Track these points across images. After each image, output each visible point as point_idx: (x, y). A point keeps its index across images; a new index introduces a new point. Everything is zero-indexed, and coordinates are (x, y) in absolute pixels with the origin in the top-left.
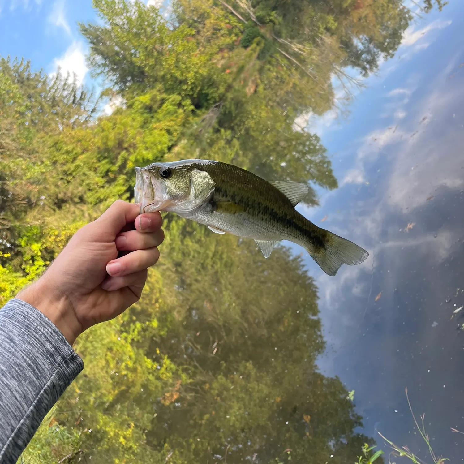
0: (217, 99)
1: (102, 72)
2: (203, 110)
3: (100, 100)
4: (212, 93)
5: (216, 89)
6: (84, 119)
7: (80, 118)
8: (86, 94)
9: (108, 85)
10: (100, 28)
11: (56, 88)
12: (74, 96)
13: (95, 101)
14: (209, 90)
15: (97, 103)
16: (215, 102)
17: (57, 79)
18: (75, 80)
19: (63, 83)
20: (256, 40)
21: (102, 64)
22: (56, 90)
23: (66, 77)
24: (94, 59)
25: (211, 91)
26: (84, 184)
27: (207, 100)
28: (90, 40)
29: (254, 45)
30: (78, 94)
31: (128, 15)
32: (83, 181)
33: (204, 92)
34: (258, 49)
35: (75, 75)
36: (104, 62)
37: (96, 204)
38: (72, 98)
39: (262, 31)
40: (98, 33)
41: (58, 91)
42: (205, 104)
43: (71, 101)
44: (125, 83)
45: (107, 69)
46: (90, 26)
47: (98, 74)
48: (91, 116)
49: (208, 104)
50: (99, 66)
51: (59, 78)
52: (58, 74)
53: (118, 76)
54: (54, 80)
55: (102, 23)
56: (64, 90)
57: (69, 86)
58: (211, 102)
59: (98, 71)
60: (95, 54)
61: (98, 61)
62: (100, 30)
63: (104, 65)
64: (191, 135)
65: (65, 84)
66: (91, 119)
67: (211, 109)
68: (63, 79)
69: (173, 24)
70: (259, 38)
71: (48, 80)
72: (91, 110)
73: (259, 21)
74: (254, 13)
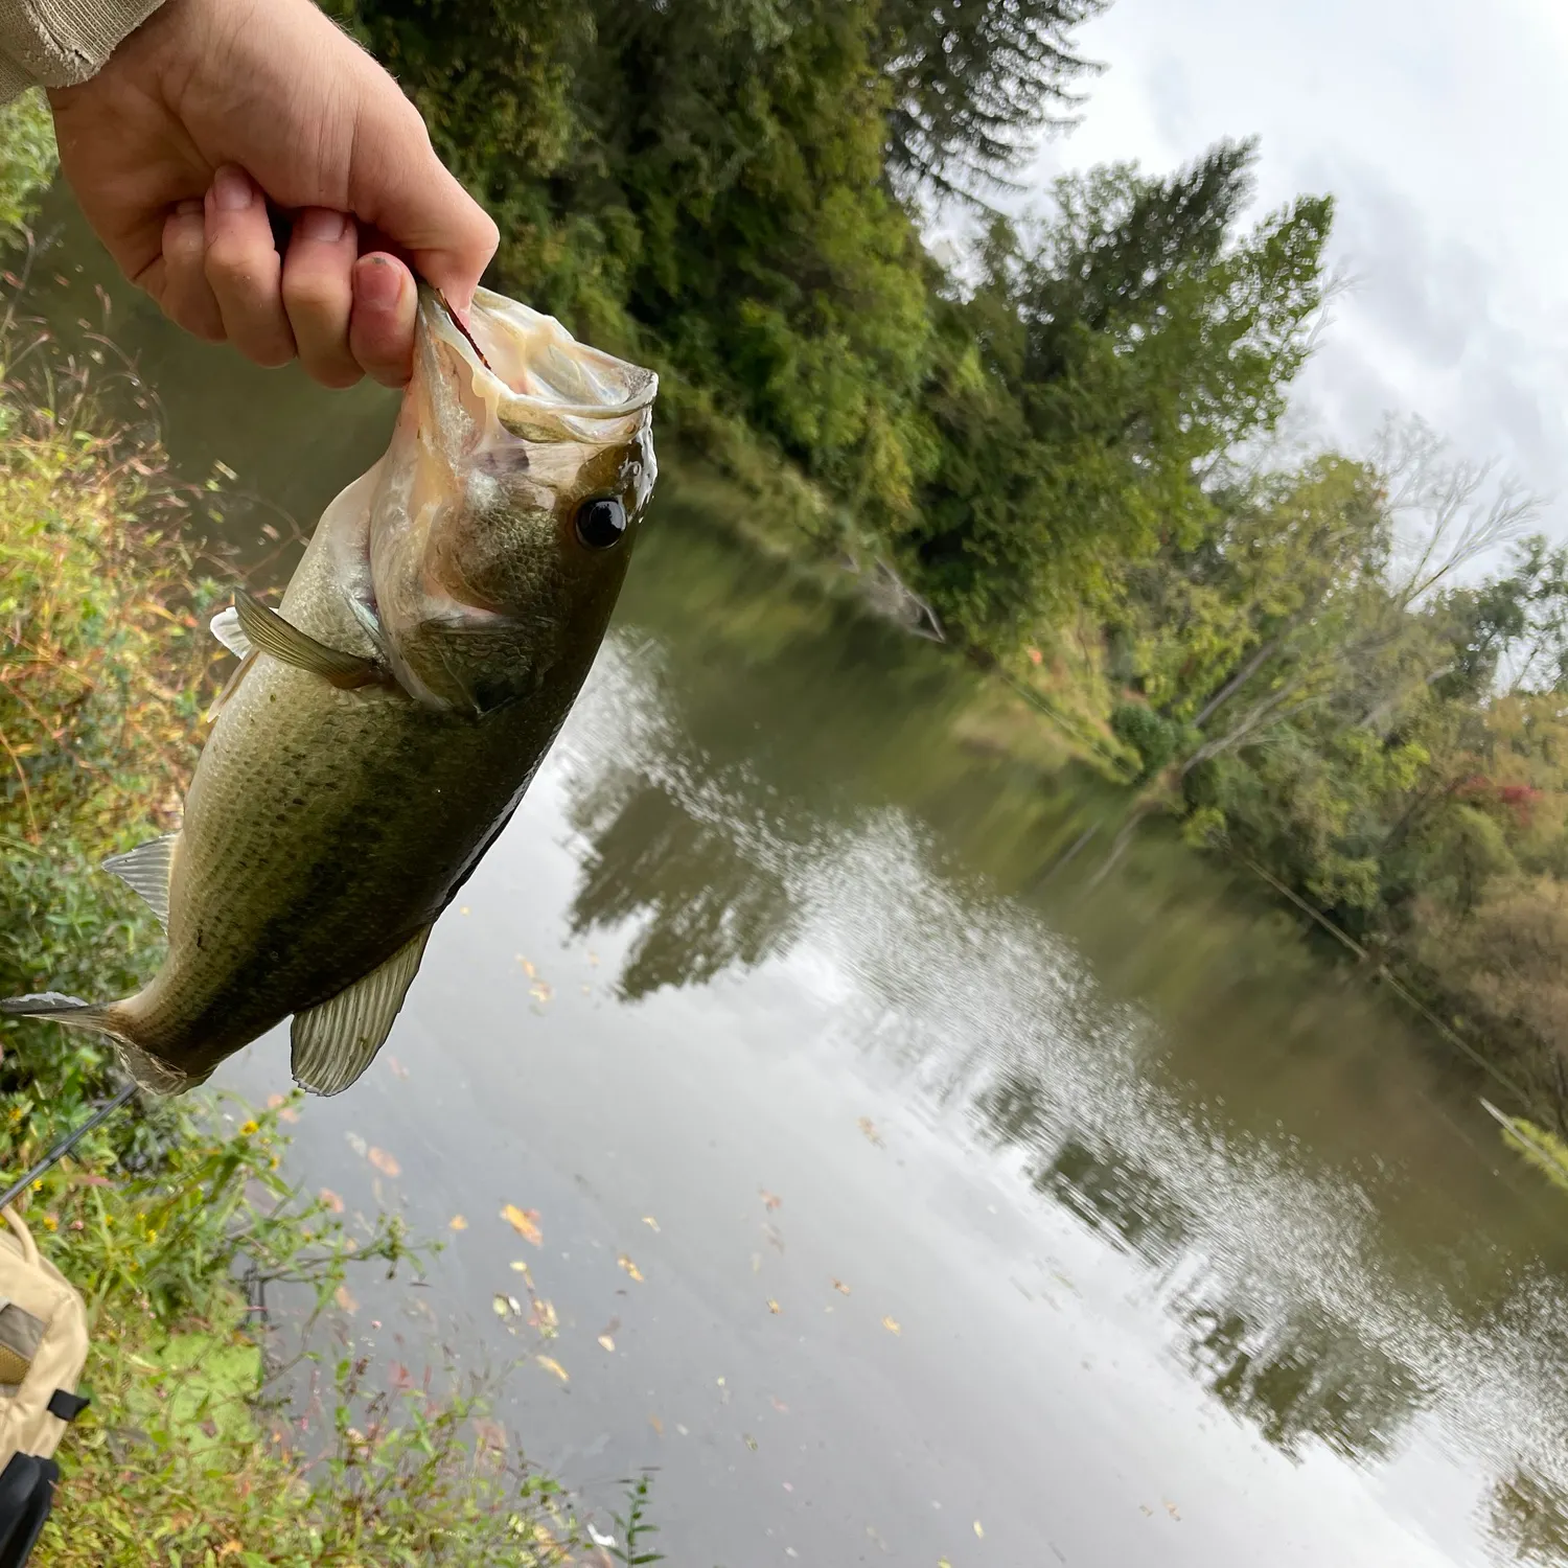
0: (949, 620)
1: (1071, 216)
2: (916, 571)
3: (980, 211)
4: (970, 603)
5: (983, 617)
6: (915, 149)
7: (920, 137)
8: (1004, 159)
9: (1027, 240)
10: (1225, 222)
11: (1032, 53)
12: (996, 120)
13: (976, 193)
14: (984, 595)
15: (969, 199)
16: (940, 612)
17: (1064, 59)
18: (1053, 123)
19: (1046, 79)
20: (1134, 755)
21: (1101, 221)
22: (1022, 53)
23: (1065, 90)
24: (1119, 193)
25: (981, 601)
26: (697, 150)
27: (948, 585)
28: (1185, 182)
29: (1116, 747)
30: (1004, 135)
31: (1263, 325)
32: (706, 145)
33: (978, 575)
34: (1105, 764)
35: (1070, 124)
36: (1108, 228)
37: (626, 187)
38: (990, 111)
39: (1162, 778)
40: (1210, 213)
41: (1020, 61)
42: (935, 578)
43: (981, 106)
44: (1027, 299)
45: (1081, 237)
46: (1234, 188)
47: (1065, 206)
48: (923, 173)
49: (935, 588)
50: (1095, 211)
51: (1064, 67)
52: (1079, 63)
53: (1056, 277)
54: (1062, 50)
55: (1242, 231)
56: (1022, 82)
57: (1034, 101)
58: (942, 598)
59: (1078, 206)
60: (1137, 198)
61: (1112, 207)
62: (1218, 222)
63: (1095, 231)
64: (838, 528)
65: (1041, 86)
66: (913, 176)
67: (917, 599)
68: (1061, 79)
69: (1211, 470)
70: (1140, 766)
71: (1060, 26)
72: (945, 177)
73: (1195, 768)
74: (1224, 755)
